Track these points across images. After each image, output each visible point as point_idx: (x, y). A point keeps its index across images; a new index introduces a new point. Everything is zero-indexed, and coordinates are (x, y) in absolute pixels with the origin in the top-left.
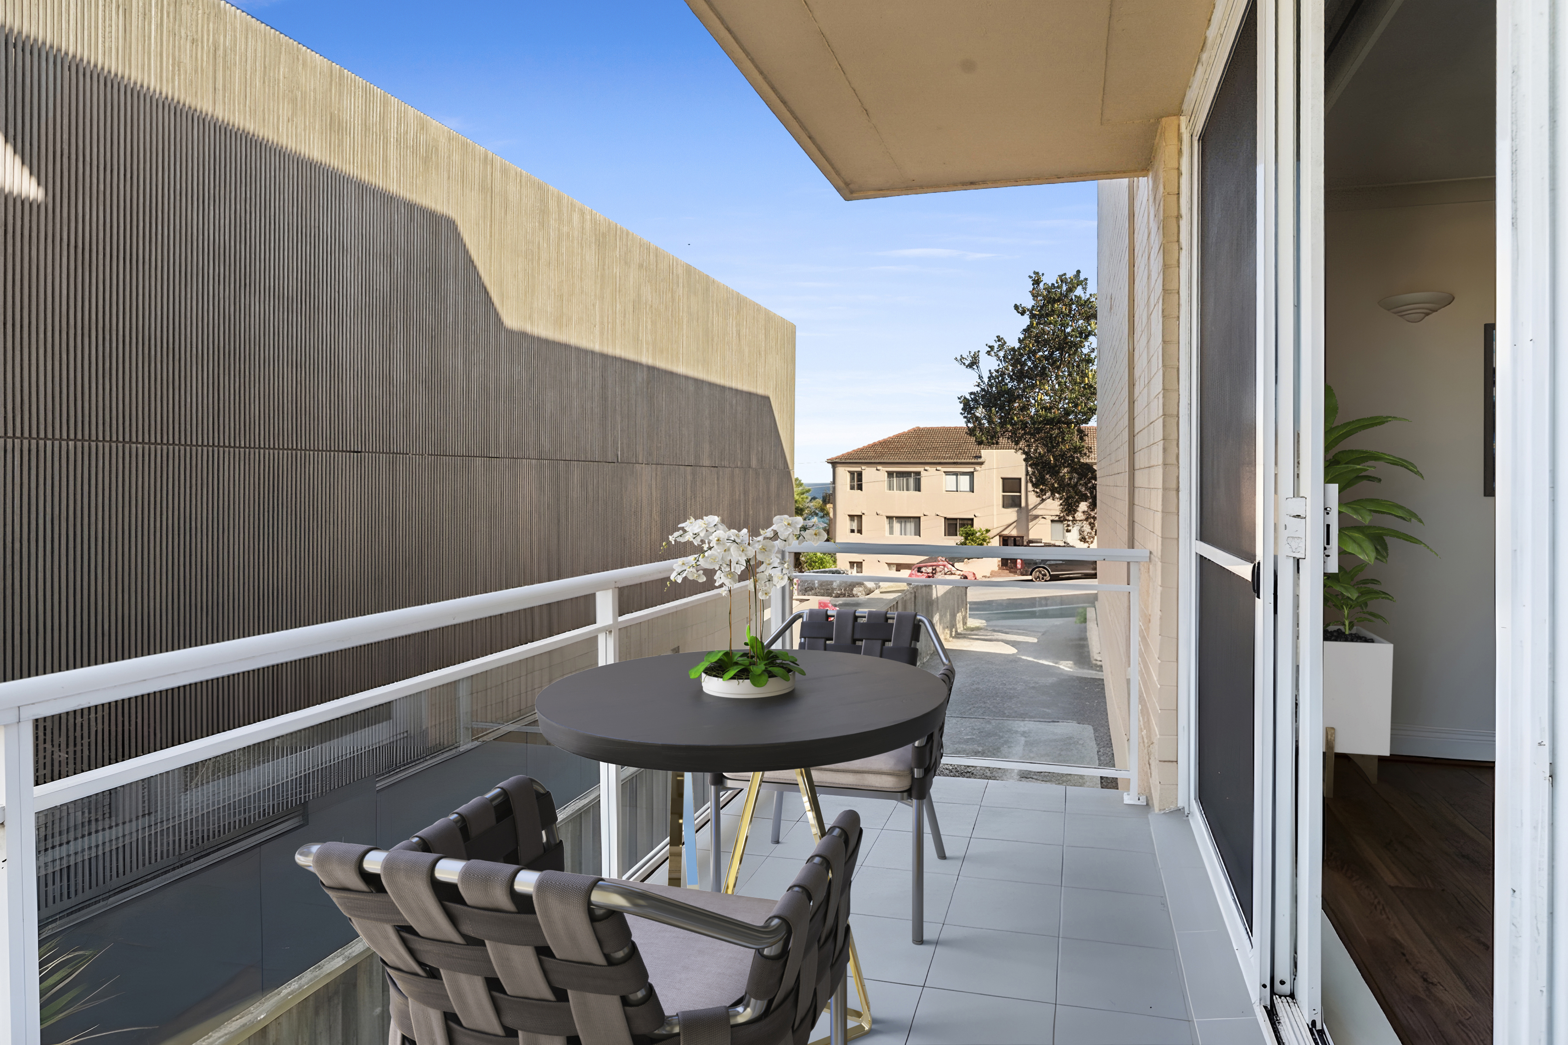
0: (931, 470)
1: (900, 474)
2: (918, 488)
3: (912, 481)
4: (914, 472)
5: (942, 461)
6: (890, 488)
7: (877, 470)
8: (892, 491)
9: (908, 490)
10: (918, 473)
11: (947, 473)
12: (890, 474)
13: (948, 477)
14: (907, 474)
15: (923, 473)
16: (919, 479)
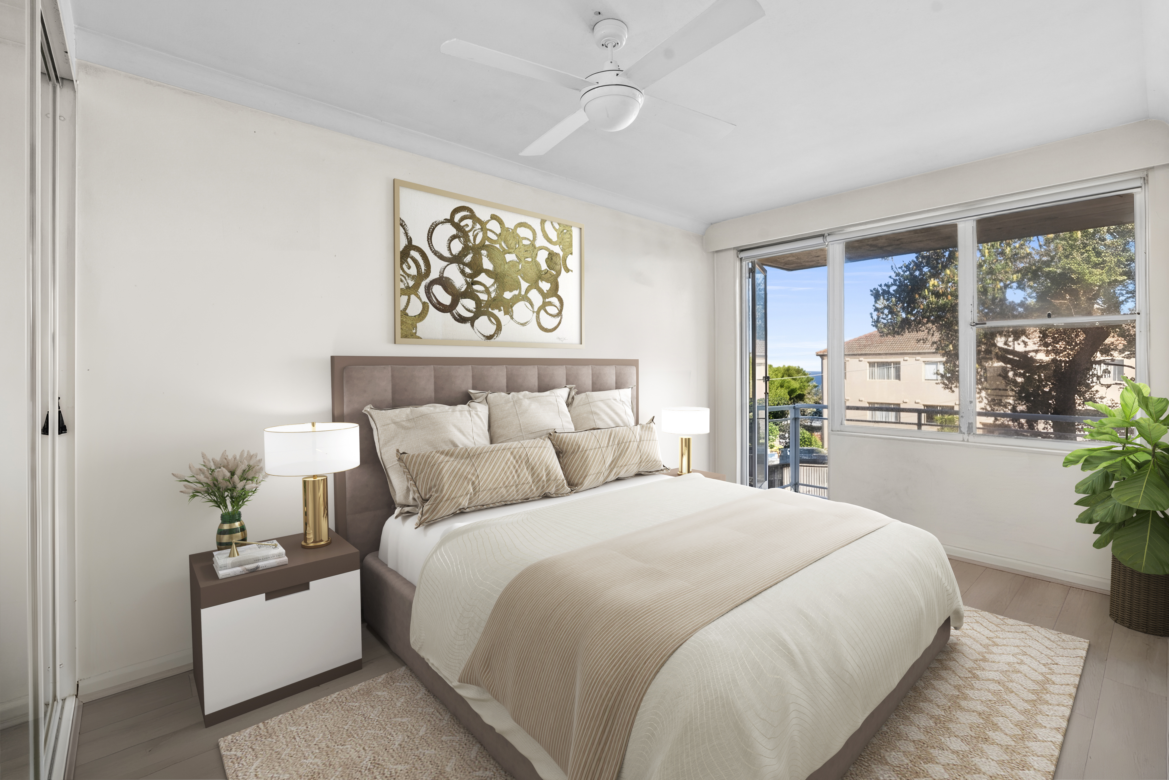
0: (910, 359)
1: (882, 364)
2: (898, 377)
3: (893, 371)
4: (893, 362)
5: (921, 351)
6: (872, 376)
7: (860, 361)
8: (874, 380)
9: (888, 378)
10: (899, 363)
11: (926, 363)
12: (872, 364)
13: (927, 366)
14: (887, 364)
15: (903, 363)
16: (899, 368)
